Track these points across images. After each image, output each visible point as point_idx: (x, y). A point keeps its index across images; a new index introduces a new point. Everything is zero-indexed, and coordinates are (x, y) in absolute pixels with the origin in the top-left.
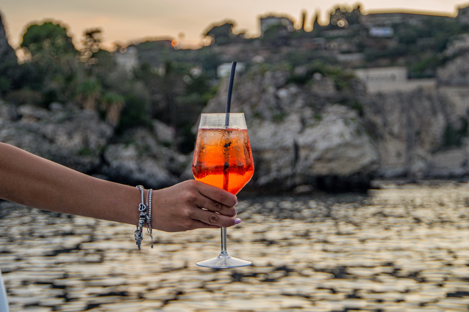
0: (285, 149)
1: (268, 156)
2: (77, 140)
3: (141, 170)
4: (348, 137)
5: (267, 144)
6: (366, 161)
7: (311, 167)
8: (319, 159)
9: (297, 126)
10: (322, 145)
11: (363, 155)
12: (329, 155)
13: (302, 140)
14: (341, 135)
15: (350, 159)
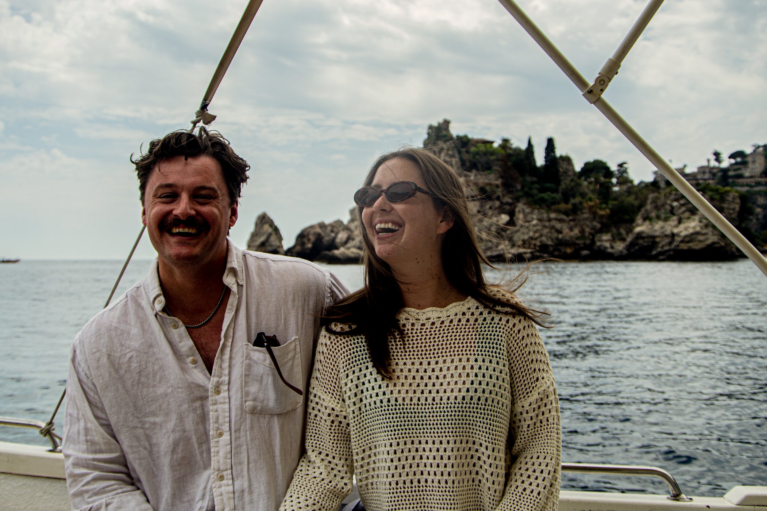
0: (666, 236)
1: (658, 240)
2: (576, 231)
3: (612, 247)
4: (698, 229)
5: (657, 233)
6: (709, 242)
7: (678, 246)
8: (682, 242)
9: (675, 223)
10: (684, 233)
11: (707, 239)
12: (687, 239)
13: (675, 231)
14: (694, 227)
15: (701, 241)
